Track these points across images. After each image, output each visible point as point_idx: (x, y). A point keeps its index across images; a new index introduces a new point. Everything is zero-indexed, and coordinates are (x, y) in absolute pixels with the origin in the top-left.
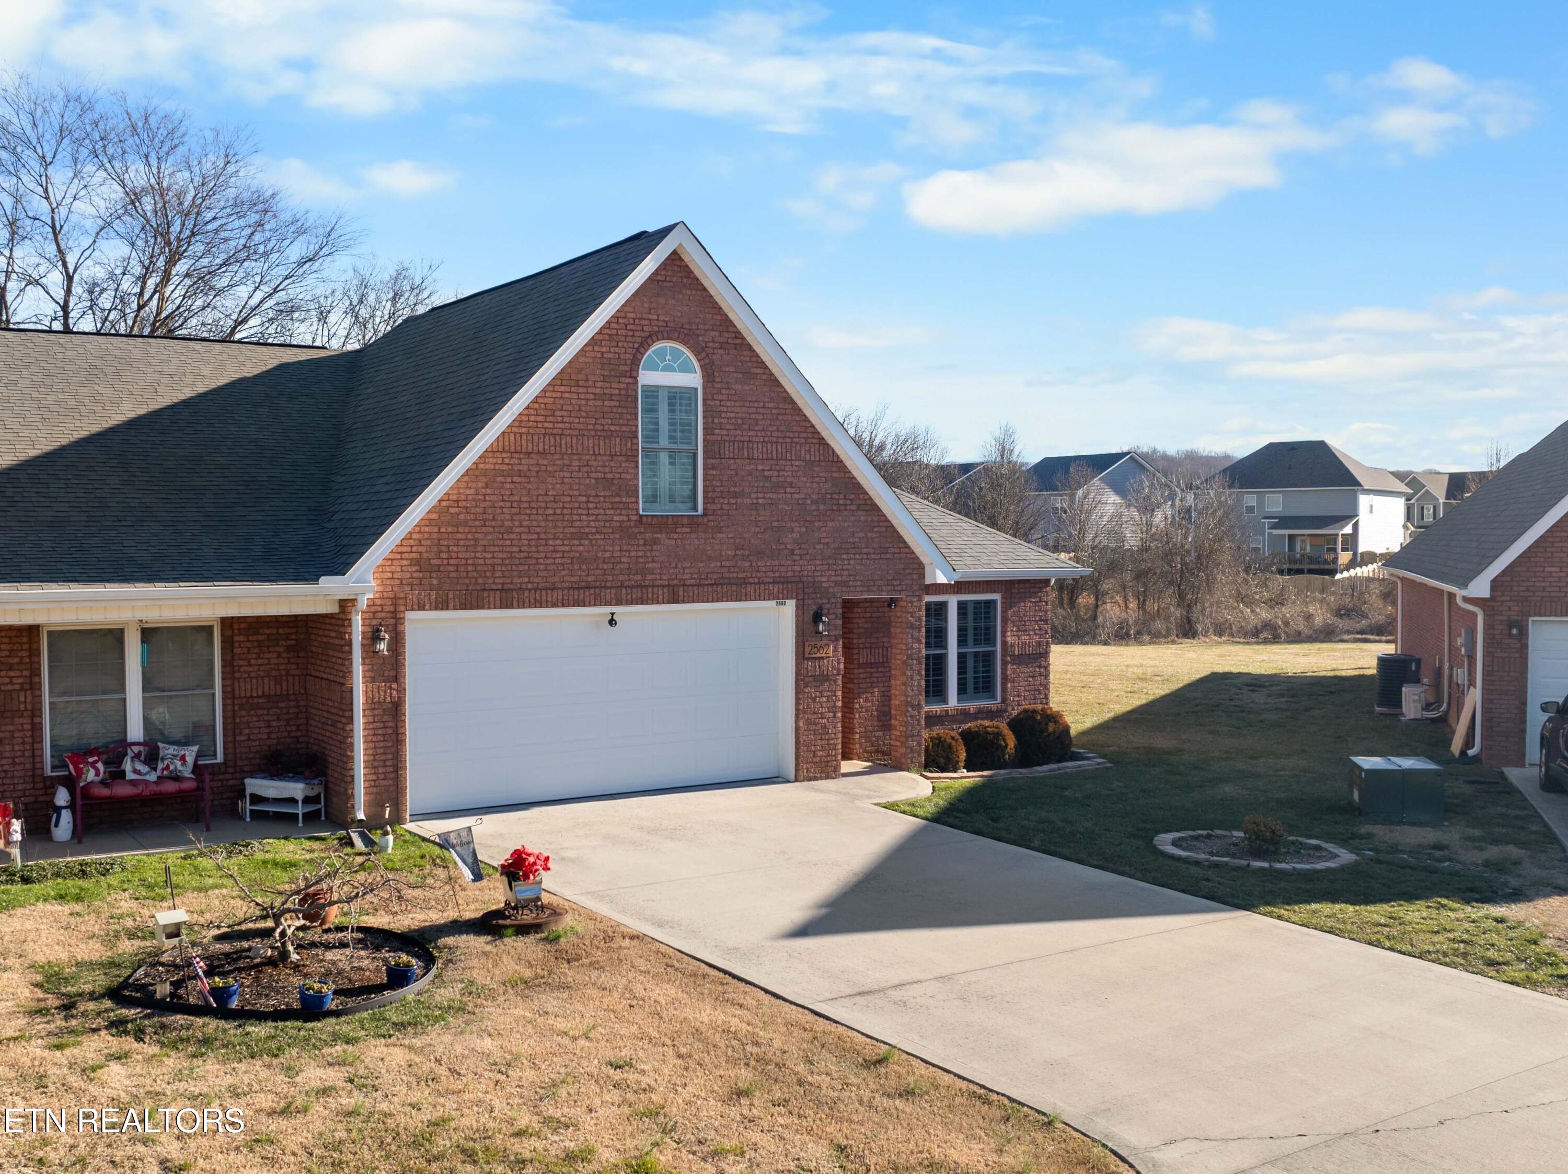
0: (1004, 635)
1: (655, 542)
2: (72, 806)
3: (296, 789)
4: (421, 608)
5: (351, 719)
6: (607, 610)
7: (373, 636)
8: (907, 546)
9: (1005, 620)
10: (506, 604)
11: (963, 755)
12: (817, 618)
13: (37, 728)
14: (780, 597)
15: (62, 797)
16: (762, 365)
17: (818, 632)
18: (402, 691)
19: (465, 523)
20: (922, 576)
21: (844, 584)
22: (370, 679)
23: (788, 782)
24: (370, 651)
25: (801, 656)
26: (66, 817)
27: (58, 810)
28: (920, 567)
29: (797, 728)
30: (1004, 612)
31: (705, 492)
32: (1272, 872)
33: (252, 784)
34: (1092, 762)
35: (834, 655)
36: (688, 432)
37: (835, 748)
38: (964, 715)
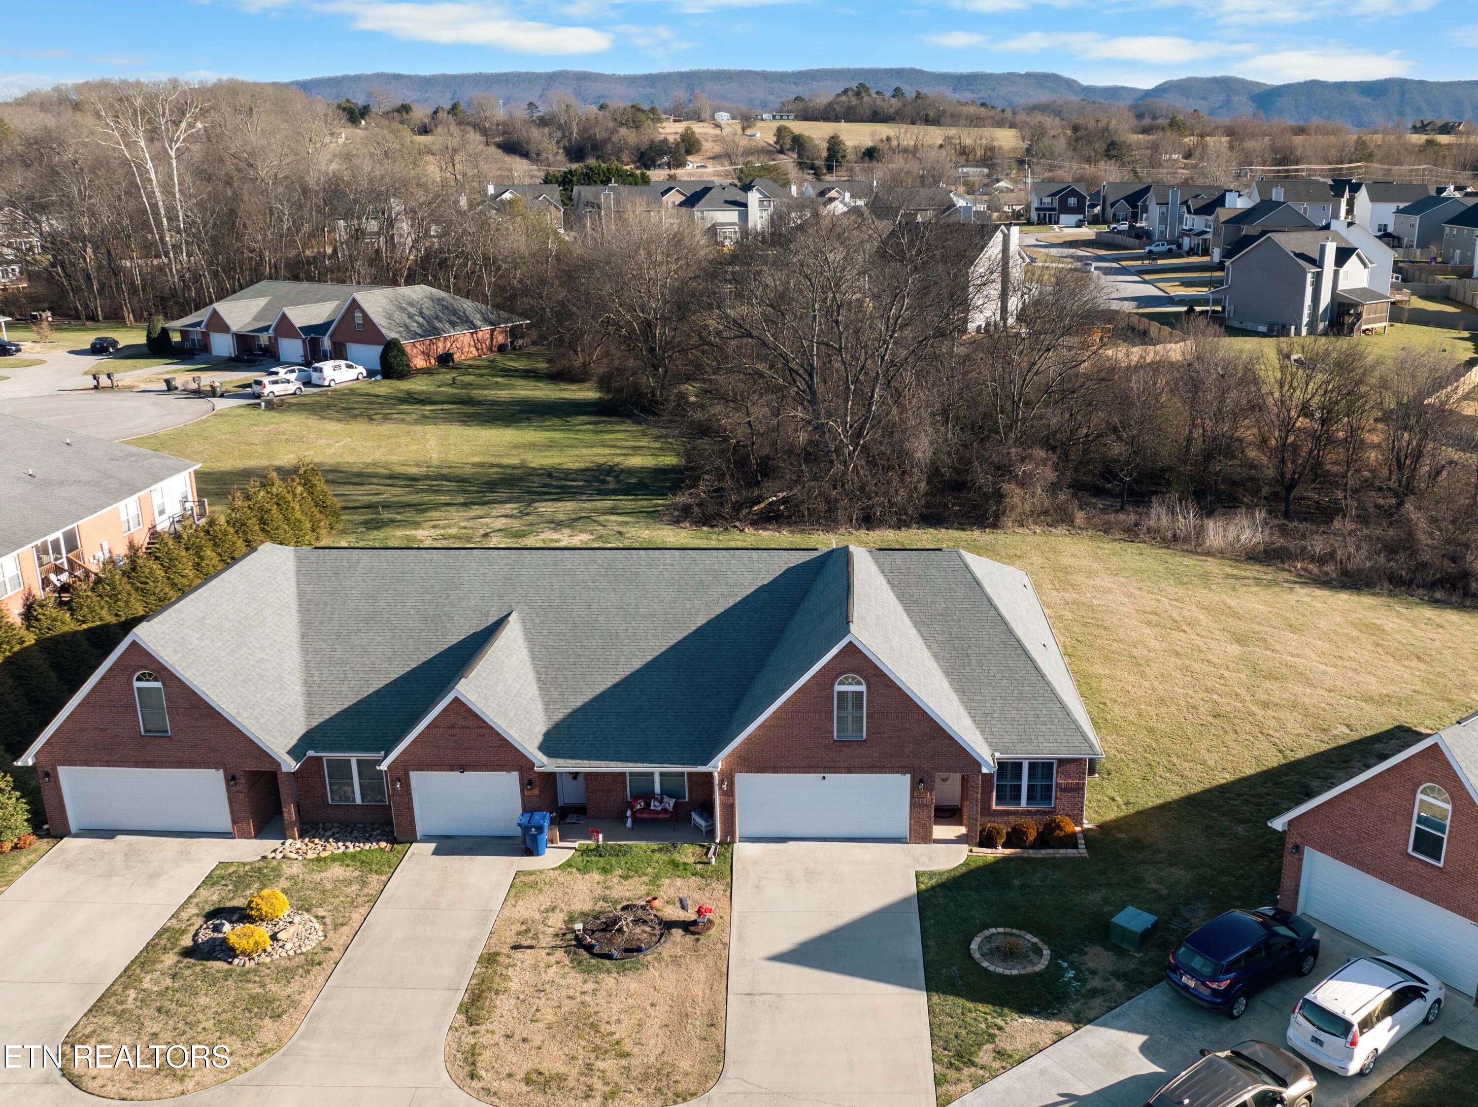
0: (1057, 778)
1: (842, 750)
4: (741, 773)
5: (715, 808)
6: (822, 775)
7: (722, 782)
8: (969, 754)
9: (1058, 772)
10: (775, 772)
11: (1004, 841)
12: (920, 782)
14: (901, 772)
15: (629, 813)
17: (919, 789)
18: (734, 800)
20: (974, 766)
21: (936, 768)
22: (722, 795)
23: (906, 843)
24: (721, 787)
25: (913, 795)
27: (628, 817)
28: (977, 762)
29: (911, 824)
30: (1058, 768)
31: (866, 731)
32: (983, 971)
33: (694, 815)
34: (1077, 851)
35: (929, 796)
36: (860, 708)
37: (929, 832)
38: (1028, 812)
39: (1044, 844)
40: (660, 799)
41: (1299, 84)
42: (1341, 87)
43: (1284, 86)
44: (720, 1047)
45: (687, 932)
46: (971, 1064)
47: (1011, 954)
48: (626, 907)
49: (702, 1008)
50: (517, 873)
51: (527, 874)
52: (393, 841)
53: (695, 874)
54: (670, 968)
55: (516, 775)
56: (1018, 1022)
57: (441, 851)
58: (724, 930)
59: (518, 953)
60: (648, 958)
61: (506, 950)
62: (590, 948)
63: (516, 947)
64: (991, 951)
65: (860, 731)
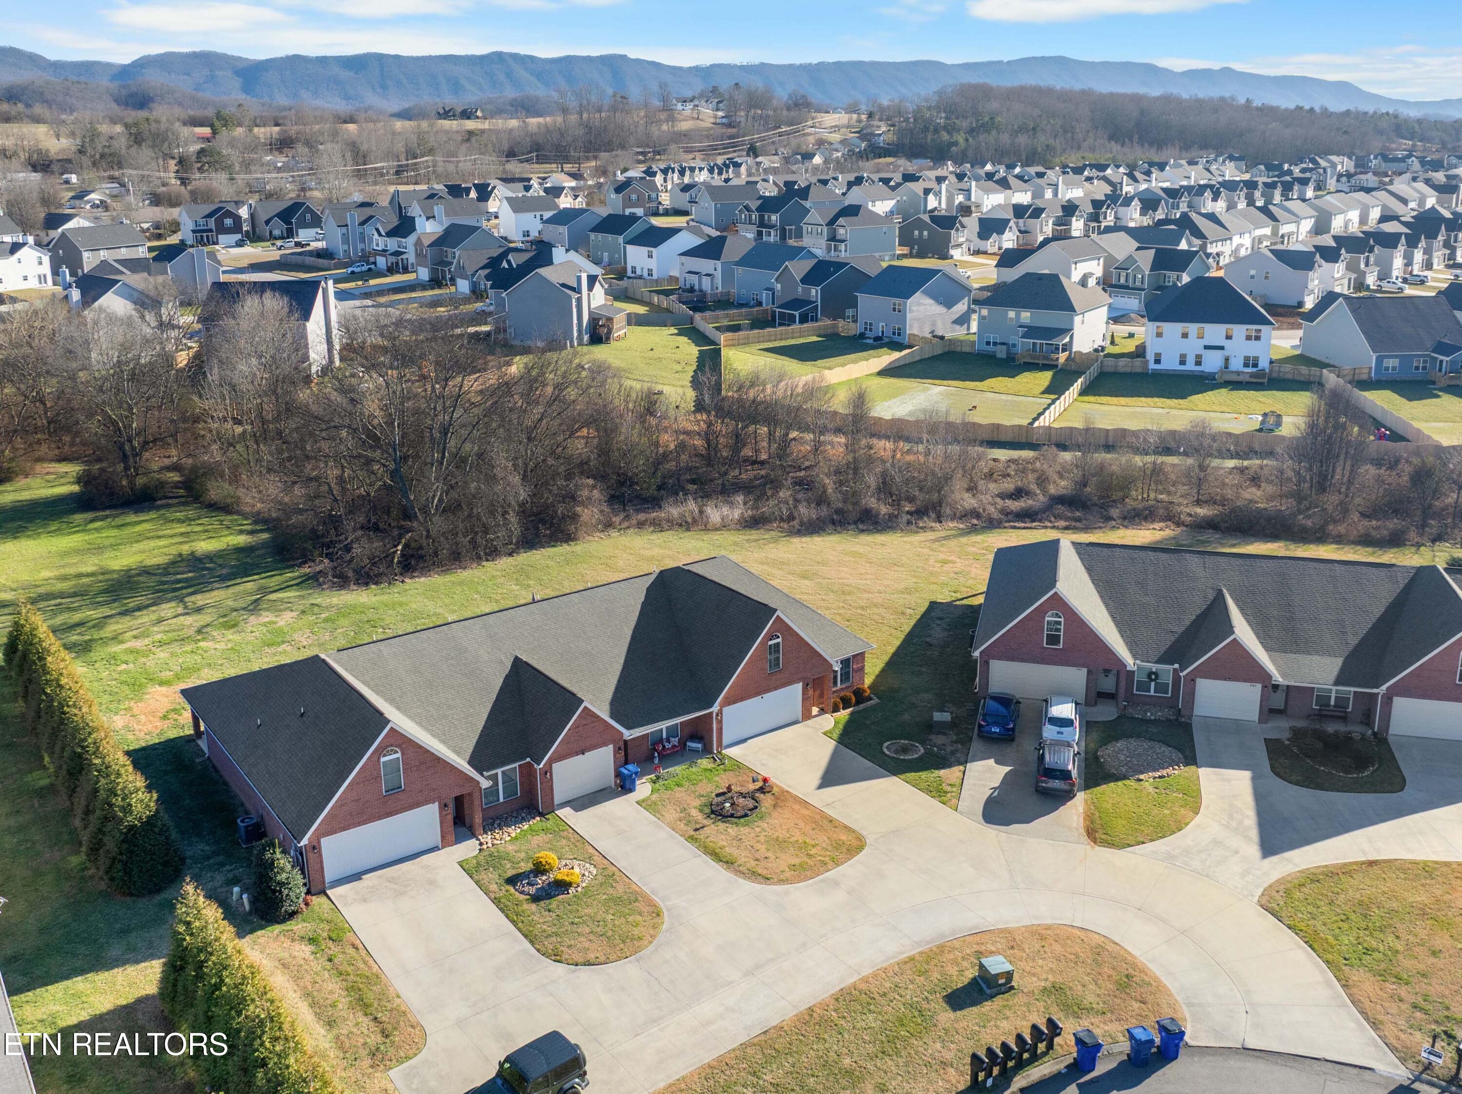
0: (854, 665)
1: (772, 678)
3: (700, 746)
4: (726, 706)
5: (713, 732)
6: (761, 696)
7: (717, 715)
8: (829, 661)
9: (853, 662)
10: (742, 701)
11: (841, 706)
12: (807, 684)
13: (650, 742)
14: (798, 682)
16: (795, 632)
17: (807, 688)
18: (722, 725)
19: (735, 687)
20: (833, 667)
21: (813, 674)
22: (717, 724)
23: (800, 723)
24: (717, 719)
25: (803, 694)
28: (832, 665)
29: (802, 710)
30: (853, 660)
31: (782, 664)
32: (904, 760)
33: (689, 744)
34: (875, 701)
35: (811, 692)
36: (778, 651)
37: (811, 712)
38: (842, 689)
39: (858, 703)
40: (668, 741)
41: (282, 58)
42: (323, 61)
43: (267, 61)
44: (846, 827)
45: (764, 793)
46: (946, 792)
47: (905, 750)
48: (718, 795)
49: (817, 817)
50: (637, 803)
51: (643, 801)
52: (541, 815)
53: (725, 770)
54: (779, 809)
55: (611, 747)
56: (942, 772)
57: (577, 809)
58: (777, 786)
59: (701, 832)
60: (763, 809)
61: (693, 833)
62: (732, 816)
63: (696, 830)
64: (896, 752)
65: (778, 664)
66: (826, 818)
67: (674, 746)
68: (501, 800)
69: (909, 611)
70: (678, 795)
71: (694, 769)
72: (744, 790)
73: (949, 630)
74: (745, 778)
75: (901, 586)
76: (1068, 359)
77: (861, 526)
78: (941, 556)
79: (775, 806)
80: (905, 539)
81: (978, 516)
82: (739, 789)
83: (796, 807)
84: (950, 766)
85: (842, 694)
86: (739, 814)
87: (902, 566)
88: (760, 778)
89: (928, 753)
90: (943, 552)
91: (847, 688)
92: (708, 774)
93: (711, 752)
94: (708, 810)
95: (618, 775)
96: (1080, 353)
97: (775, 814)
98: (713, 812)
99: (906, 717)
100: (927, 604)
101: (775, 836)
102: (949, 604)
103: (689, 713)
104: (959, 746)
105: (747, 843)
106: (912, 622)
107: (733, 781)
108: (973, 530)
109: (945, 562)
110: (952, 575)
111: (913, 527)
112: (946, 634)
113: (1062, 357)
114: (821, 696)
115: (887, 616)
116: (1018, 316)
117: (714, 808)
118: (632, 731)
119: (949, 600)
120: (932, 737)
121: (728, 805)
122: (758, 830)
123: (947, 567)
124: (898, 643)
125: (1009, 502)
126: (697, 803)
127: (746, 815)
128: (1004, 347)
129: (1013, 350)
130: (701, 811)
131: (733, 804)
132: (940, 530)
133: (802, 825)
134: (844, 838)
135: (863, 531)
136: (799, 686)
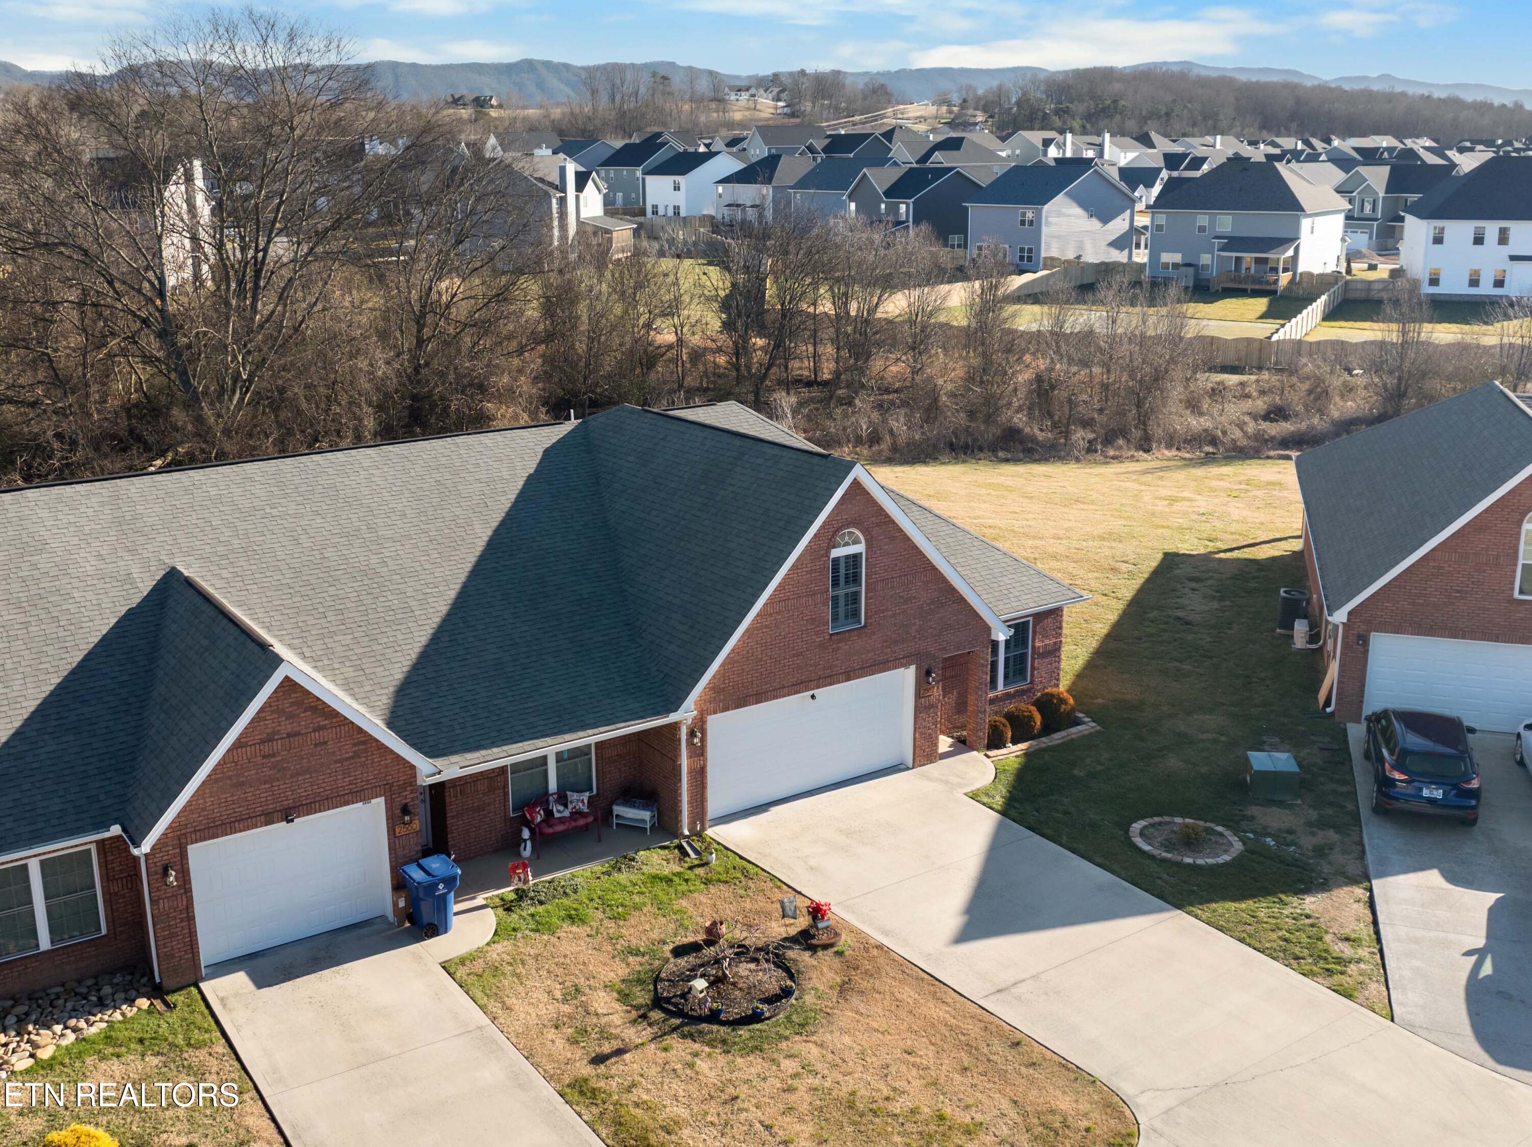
0: (1033, 641)
1: (838, 648)
2: (531, 838)
3: (646, 815)
4: (715, 713)
5: (680, 780)
6: (811, 693)
7: (692, 734)
8: (981, 618)
9: (1034, 632)
10: (758, 701)
11: (1009, 734)
12: (928, 673)
13: (506, 794)
14: (906, 665)
15: (526, 834)
16: (900, 530)
17: (928, 683)
18: (705, 760)
19: (737, 662)
20: (990, 634)
21: (945, 649)
22: (690, 757)
23: (908, 769)
24: (690, 743)
25: (918, 695)
26: (529, 844)
27: (525, 841)
28: (987, 629)
29: (915, 739)
30: (1034, 627)
31: (866, 613)
32: (1194, 867)
33: (618, 810)
34: (1088, 727)
35: (936, 692)
36: (856, 579)
37: (936, 745)
38: (1008, 696)
39: (1048, 729)
40: (562, 799)
44: (1065, 1065)
45: (813, 949)
46: (1339, 960)
47: (1190, 841)
48: (679, 952)
49: (974, 1030)
50: (445, 967)
51: (462, 961)
52: (158, 992)
53: (707, 882)
54: (855, 1000)
55: (379, 803)
56: (1311, 903)
57: (262, 981)
58: (852, 930)
59: (615, 1067)
60: (809, 999)
61: (586, 1070)
62: (714, 1017)
63: (599, 1060)
64: (1169, 846)
65: (855, 614)
66: (1001, 1035)
67: (577, 814)
68: (45, 943)
69: (1124, 567)
70: (566, 947)
71: (623, 877)
72: (753, 939)
73: (1222, 599)
74: (761, 903)
75: (1100, 530)
76: (1292, 281)
77: (1001, 454)
78: (1164, 492)
79: (844, 989)
80: (1088, 470)
81: (1214, 441)
82: (739, 934)
83: (908, 994)
84: (1324, 886)
85: (1011, 707)
86: (735, 1012)
87: (1092, 502)
88: (803, 903)
89: (1253, 851)
90: (1164, 487)
91: (1022, 693)
92: (659, 889)
93: (675, 833)
94: (642, 997)
95: (400, 884)
96: (1310, 275)
97: (845, 1017)
98: (658, 1002)
99: (1173, 763)
100: (1160, 556)
101: (844, 1093)
102: (1206, 558)
103: (610, 721)
104: (1332, 835)
105: (754, 1114)
106: (1137, 583)
107: (728, 911)
108: (1209, 459)
109: (1173, 500)
110: (1195, 517)
111: (1098, 456)
112: (1215, 605)
113: (1284, 279)
114: (961, 707)
115: (1082, 573)
116: (1212, 222)
117: (664, 990)
118: (440, 762)
119: (1202, 551)
120: (1254, 810)
121: (700, 984)
122: (790, 1066)
123: (1177, 507)
124: (1113, 617)
125: (1264, 425)
126: (618, 971)
127: (755, 1017)
128: (1191, 270)
129: (1205, 275)
130: (624, 997)
131: (716, 982)
132: (1147, 461)
133: (928, 1054)
134: (1064, 1103)
135: (1007, 461)
136: (907, 676)
